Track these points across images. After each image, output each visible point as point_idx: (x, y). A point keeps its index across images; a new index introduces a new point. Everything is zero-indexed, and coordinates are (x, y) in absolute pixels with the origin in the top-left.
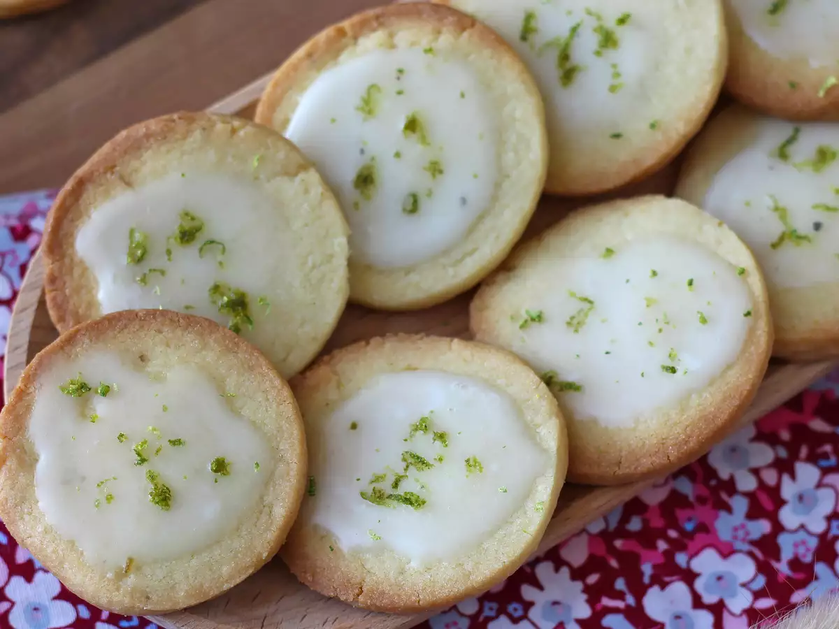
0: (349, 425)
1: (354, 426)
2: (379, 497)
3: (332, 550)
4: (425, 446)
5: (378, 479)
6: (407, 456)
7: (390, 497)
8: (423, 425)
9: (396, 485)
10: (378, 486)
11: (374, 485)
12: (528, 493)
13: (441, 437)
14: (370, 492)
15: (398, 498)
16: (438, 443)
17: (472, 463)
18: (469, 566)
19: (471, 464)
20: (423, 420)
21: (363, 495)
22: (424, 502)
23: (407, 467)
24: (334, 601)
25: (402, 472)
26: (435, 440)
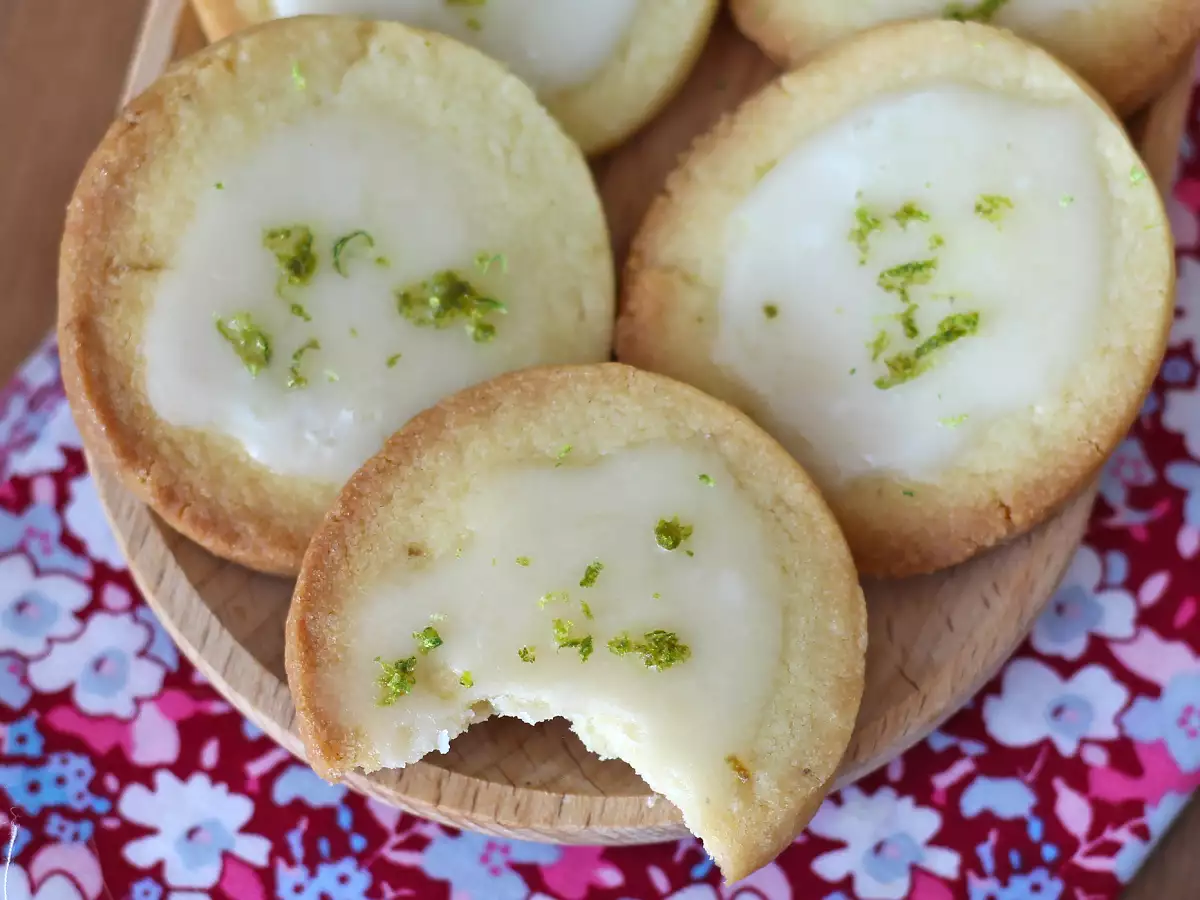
0: (763, 315)
1: (771, 311)
2: (904, 367)
3: (911, 494)
4: (897, 246)
5: (878, 346)
6: (890, 279)
7: (919, 353)
8: (867, 222)
9: (912, 330)
10: (889, 353)
11: (881, 360)
12: (1101, 176)
13: (908, 212)
14: (885, 371)
15: (933, 343)
16: (913, 223)
17: (986, 206)
18: (1119, 341)
19: (987, 208)
20: (861, 215)
21: (881, 384)
22: (976, 315)
23: (903, 292)
24: (983, 556)
25: (903, 308)
26: (903, 225)
